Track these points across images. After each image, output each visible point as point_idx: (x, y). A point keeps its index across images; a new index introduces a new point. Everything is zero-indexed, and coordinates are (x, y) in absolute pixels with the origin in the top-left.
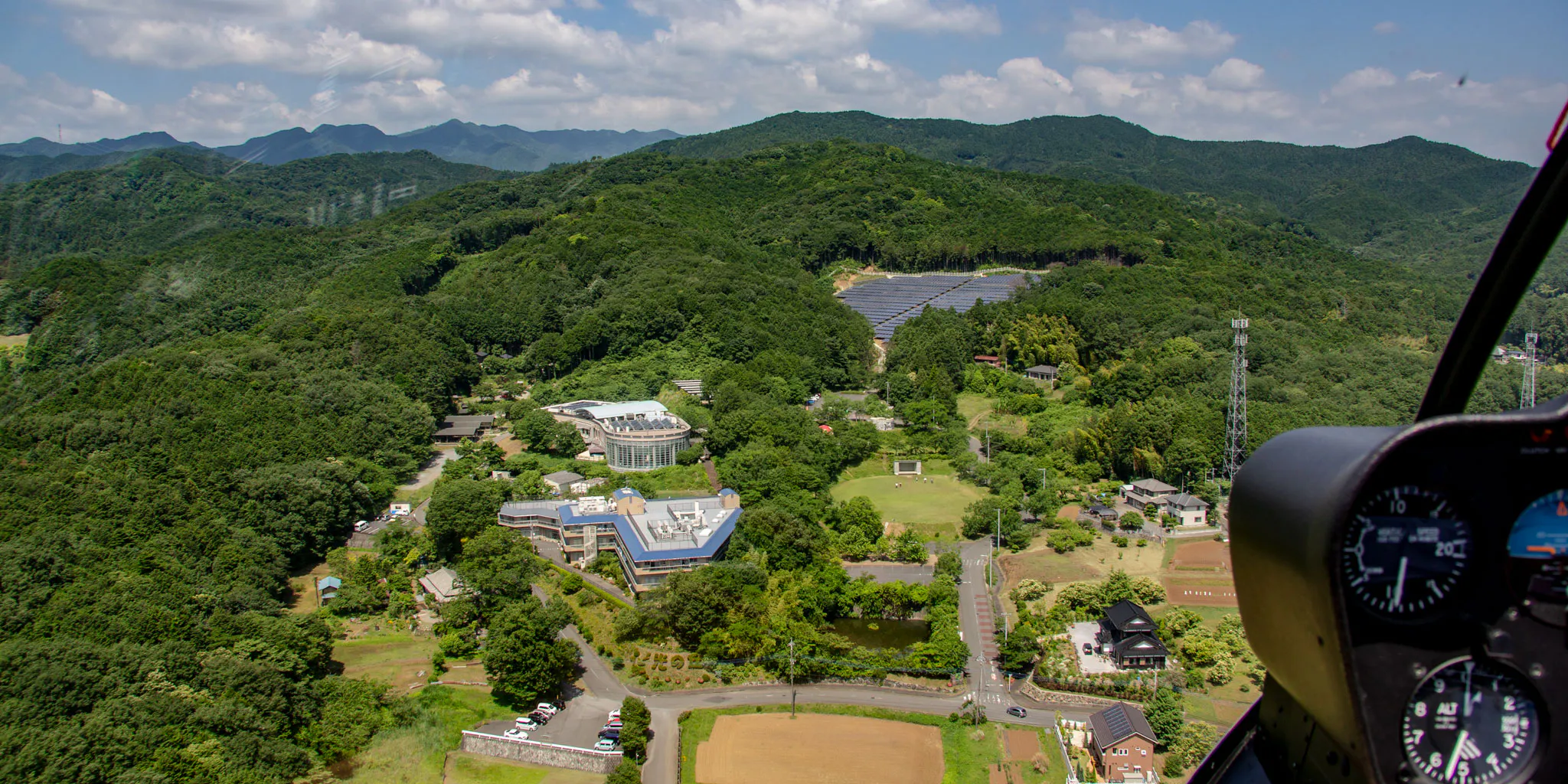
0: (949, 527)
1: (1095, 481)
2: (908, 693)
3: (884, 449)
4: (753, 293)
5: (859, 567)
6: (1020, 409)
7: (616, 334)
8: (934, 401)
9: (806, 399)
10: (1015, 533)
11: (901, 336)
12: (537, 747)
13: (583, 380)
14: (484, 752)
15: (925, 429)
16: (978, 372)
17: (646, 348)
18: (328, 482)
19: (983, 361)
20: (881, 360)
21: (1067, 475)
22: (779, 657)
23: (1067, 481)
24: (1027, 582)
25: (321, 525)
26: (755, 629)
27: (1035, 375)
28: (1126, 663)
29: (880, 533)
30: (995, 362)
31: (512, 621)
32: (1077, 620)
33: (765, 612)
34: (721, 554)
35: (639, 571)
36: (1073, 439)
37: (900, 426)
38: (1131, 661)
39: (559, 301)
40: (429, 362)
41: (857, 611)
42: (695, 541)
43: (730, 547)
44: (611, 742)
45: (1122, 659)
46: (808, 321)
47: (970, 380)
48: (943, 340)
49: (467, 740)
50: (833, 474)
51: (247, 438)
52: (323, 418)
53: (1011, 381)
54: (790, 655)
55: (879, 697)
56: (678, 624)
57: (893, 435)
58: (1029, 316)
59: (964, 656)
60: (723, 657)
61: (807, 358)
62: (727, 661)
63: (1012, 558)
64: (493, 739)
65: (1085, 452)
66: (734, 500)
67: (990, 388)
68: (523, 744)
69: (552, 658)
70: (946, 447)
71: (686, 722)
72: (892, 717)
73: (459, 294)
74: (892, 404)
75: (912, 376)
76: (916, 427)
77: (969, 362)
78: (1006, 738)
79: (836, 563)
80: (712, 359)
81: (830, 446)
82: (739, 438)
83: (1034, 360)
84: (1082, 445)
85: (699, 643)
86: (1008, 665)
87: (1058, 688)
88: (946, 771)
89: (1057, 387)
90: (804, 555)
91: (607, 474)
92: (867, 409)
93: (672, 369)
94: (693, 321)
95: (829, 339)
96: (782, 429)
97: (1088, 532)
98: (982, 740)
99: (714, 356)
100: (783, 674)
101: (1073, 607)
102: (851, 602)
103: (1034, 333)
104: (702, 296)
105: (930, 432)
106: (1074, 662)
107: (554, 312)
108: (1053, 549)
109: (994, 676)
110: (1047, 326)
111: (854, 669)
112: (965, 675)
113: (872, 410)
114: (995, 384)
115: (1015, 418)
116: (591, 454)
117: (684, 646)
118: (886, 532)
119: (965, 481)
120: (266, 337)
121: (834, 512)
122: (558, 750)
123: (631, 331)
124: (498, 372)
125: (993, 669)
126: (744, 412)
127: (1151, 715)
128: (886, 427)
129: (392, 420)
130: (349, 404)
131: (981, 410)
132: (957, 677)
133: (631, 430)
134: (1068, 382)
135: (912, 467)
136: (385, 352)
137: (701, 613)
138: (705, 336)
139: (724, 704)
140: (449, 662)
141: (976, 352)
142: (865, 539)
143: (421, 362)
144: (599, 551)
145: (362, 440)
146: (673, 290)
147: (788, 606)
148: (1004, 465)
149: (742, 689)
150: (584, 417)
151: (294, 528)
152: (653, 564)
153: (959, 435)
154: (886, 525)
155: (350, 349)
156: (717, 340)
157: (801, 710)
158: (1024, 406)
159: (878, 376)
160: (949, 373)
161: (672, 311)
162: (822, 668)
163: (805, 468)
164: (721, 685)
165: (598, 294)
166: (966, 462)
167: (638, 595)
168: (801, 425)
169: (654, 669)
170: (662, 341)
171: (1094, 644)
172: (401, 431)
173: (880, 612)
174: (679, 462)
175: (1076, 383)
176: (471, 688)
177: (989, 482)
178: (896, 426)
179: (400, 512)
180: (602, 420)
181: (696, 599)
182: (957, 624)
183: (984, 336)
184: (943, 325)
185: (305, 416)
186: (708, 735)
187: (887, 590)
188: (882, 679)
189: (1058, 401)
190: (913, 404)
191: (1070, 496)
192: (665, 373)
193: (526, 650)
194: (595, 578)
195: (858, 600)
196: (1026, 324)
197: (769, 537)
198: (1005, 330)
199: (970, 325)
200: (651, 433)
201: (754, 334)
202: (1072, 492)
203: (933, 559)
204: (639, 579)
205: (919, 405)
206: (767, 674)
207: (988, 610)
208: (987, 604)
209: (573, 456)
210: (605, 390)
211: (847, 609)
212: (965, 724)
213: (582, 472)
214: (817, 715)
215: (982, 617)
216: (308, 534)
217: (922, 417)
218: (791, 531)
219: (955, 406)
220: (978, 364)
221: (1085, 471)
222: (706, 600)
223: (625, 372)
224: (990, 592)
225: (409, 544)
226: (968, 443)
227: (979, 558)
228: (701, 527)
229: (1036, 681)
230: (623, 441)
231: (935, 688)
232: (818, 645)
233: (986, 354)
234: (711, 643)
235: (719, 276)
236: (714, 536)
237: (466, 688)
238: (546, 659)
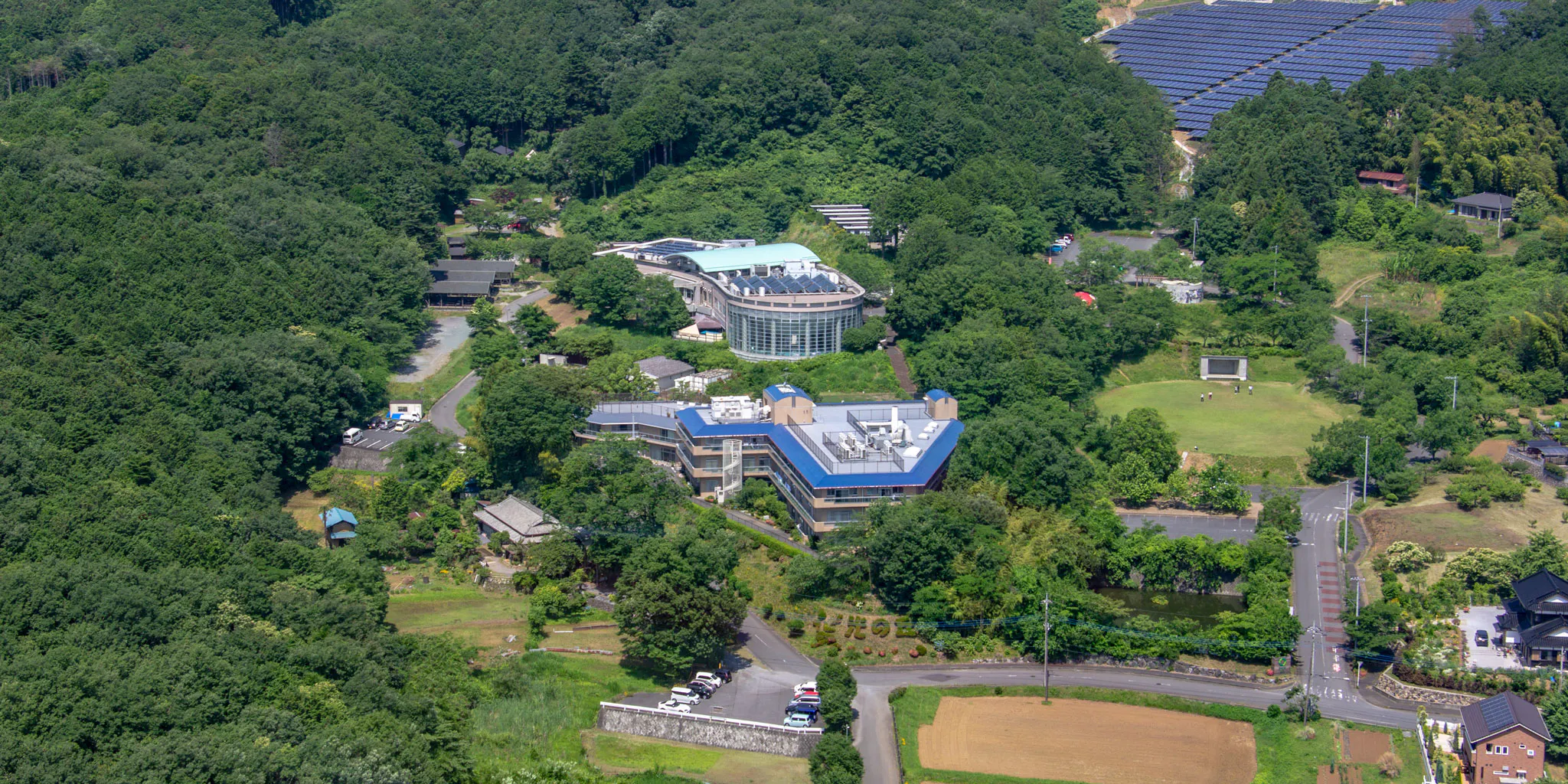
0: (1286, 463)
1: (1551, 402)
2: (1210, 681)
3: (1184, 335)
4: (955, 47)
5: (1139, 516)
6: (1434, 273)
7: (712, 119)
8: (1275, 256)
9: (1047, 244)
10: (1392, 475)
11: (1223, 133)
12: (705, 722)
13: (655, 199)
14: (630, 731)
15: (1257, 304)
16: (1363, 202)
17: (764, 144)
18: (306, 365)
19: (1375, 181)
20: (1185, 173)
21: (1502, 389)
22: (1028, 623)
23: (1500, 399)
24: (1401, 545)
25: (303, 433)
26: (991, 583)
27: (1471, 210)
28: (1536, 657)
29: (1175, 466)
30: (1398, 184)
31: (659, 560)
32: (1474, 603)
33: (1006, 562)
34: (937, 482)
35: (819, 503)
36: (1518, 329)
37: (1213, 296)
38: (1544, 654)
39: (593, 48)
40: (399, 165)
41: (1135, 579)
42: (899, 462)
43: (950, 474)
44: (806, 716)
45: (1531, 652)
46: (1053, 100)
47: (1346, 219)
48: (1300, 145)
49: (607, 715)
50: (1099, 371)
51: (161, 293)
52: (269, 262)
53: (1422, 221)
54: (1040, 624)
55: (1170, 684)
56: (884, 575)
57: (1200, 311)
58: (1468, 99)
59: (1293, 631)
60: (945, 623)
61: (1049, 169)
62: (951, 629)
63: (1385, 513)
64: (642, 713)
65: (1536, 352)
66: (948, 409)
67: (1384, 233)
68: (686, 719)
69: (715, 609)
70: (1292, 336)
71: (900, 701)
72: (1186, 709)
73: (403, 29)
74: (1201, 256)
75: (1239, 208)
76: (1241, 300)
77: (1347, 183)
78: (1347, 738)
79: (1105, 506)
80: (880, 166)
81: (1094, 327)
82: (946, 311)
83: (1471, 182)
84: (1533, 340)
85: (912, 601)
86: (1358, 652)
87: (1429, 683)
88: (1261, 771)
89: (1509, 234)
90: (1059, 489)
91: (732, 364)
92: (1156, 265)
93: (811, 186)
94: (848, 97)
95: (1090, 135)
96: (1016, 299)
97: (1518, 480)
98: (1311, 738)
99: (884, 162)
100: (1030, 649)
101: (1470, 584)
102: (1127, 564)
103: (1473, 133)
104: (865, 52)
105: (1266, 308)
106: (1459, 651)
107: (585, 69)
108: (1455, 504)
109: (1337, 667)
110: (1502, 121)
111: (1133, 646)
112: (1294, 663)
113: (1165, 267)
114: (1393, 225)
115: (1422, 287)
116: (701, 330)
117: (890, 607)
118: (1184, 466)
119: (1320, 394)
120: (110, 114)
121: (1100, 433)
122: (734, 726)
123: (738, 113)
124: (492, 179)
125: (1336, 658)
126: (956, 269)
127: (1551, 713)
128: (1189, 298)
129: (368, 266)
130: (300, 240)
131: (1361, 273)
132: (1281, 662)
133: (767, 292)
134: (1530, 227)
135: (1232, 368)
136: (322, 146)
137: (917, 559)
138: (870, 125)
139: (951, 683)
140: (550, 626)
141: (1362, 165)
142: (1151, 474)
143: (384, 164)
144: (745, 478)
145: (334, 299)
146: (809, 38)
147: (1037, 558)
148: (1390, 368)
149: (972, 667)
150: (680, 269)
151: (267, 435)
152: (838, 493)
153: (1317, 316)
154: (1185, 455)
155: (261, 138)
156: (890, 133)
157: (1057, 694)
158: (1441, 268)
159: (1178, 206)
160: (1307, 205)
161: (810, 78)
162: (1087, 643)
163: (1055, 362)
164: (942, 661)
165: (666, 37)
166: (1325, 361)
167: (815, 538)
168: (1046, 291)
169: (848, 636)
170: (792, 132)
171: (1492, 634)
172: (382, 284)
173: (1171, 582)
174: (848, 347)
175: (1544, 227)
176: (589, 657)
177: (1361, 396)
178: (1207, 296)
179: (405, 416)
180: (715, 274)
181: (909, 539)
182: (1287, 596)
183: (1379, 136)
184: (1304, 115)
185: (240, 257)
186: (932, 718)
187: (1182, 548)
188: (1172, 661)
189: (1506, 260)
190: (1238, 259)
191: (1499, 424)
192: (797, 192)
193: (682, 598)
194: (744, 515)
195: (1137, 561)
196: (1461, 115)
197: (1008, 460)
198: (1419, 125)
199: (1353, 114)
200: (800, 299)
201: (956, 125)
202: (1502, 417)
203: (1256, 509)
204: (819, 514)
205: (1249, 262)
206: (1007, 649)
207: (1337, 583)
208: (1336, 575)
209: (670, 333)
210: (694, 218)
211: (1120, 574)
212: (1289, 720)
213: (690, 358)
214: (1079, 702)
215: (1327, 592)
216: (284, 445)
217: (1252, 282)
218: (1039, 453)
219: (1313, 264)
220: (1363, 186)
221: (1534, 385)
222: (924, 540)
223: (728, 187)
224: (1344, 559)
225: (446, 462)
226: (1331, 331)
227: (1331, 511)
228: (904, 445)
229: (1397, 672)
230: (758, 312)
231: (1248, 677)
232: (1082, 610)
233: (1381, 168)
234: (928, 601)
235: (892, 12)
236: (925, 458)
237: (582, 657)
238: (708, 611)
